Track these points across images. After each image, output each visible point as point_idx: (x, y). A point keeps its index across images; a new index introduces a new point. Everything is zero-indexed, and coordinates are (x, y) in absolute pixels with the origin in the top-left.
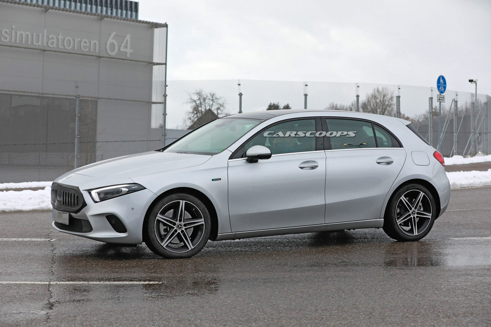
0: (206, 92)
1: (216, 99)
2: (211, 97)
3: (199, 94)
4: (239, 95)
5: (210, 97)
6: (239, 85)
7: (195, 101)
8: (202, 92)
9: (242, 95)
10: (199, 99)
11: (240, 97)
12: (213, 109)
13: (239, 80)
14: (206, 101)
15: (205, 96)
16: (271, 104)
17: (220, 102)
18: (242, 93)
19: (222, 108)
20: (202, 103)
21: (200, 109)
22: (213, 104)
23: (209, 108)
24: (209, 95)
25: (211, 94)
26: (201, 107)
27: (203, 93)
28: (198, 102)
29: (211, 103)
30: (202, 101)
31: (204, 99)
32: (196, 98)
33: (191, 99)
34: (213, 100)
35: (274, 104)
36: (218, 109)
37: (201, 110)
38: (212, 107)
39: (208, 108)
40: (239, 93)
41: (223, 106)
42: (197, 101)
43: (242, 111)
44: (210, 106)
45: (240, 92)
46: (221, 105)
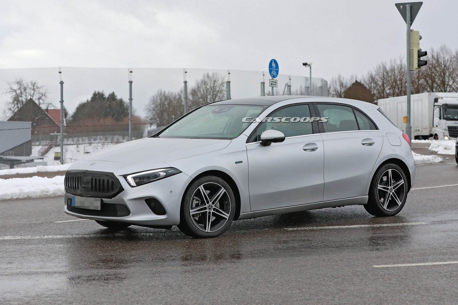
0: (27, 81)
1: (38, 88)
2: (33, 87)
3: (19, 83)
4: (60, 83)
5: (30, 86)
6: (60, 73)
7: (15, 91)
8: (22, 81)
9: (63, 83)
10: (20, 88)
11: (61, 85)
12: (34, 99)
13: (60, 68)
14: (27, 91)
15: (26, 85)
16: (95, 92)
17: (42, 91)
18: (63, 82)
19: (43, 98)
20: (23, 93)
21: (20, 99)
22: (34, 94)
23: (31, 98)
24: (30, 84)
25: (31, 83)
26: (22, 97)
27: (24, 82)
28: (18, 92)
29: (32, 92)
30: (23, 90)
31: (25, 89)
32: (16, 87)
33: (11, 89)
34: (34, 89)
35: (99, 93)
36: (39, 99)
37: (22, 100)
38: (33, 97)
39: (29, 98)
40: (60, 82)
41: (45, 96)
42: (17, 90)
43: (64, 100)
44: (31, 96)
45: (61, 80)
46: (42, 95)
